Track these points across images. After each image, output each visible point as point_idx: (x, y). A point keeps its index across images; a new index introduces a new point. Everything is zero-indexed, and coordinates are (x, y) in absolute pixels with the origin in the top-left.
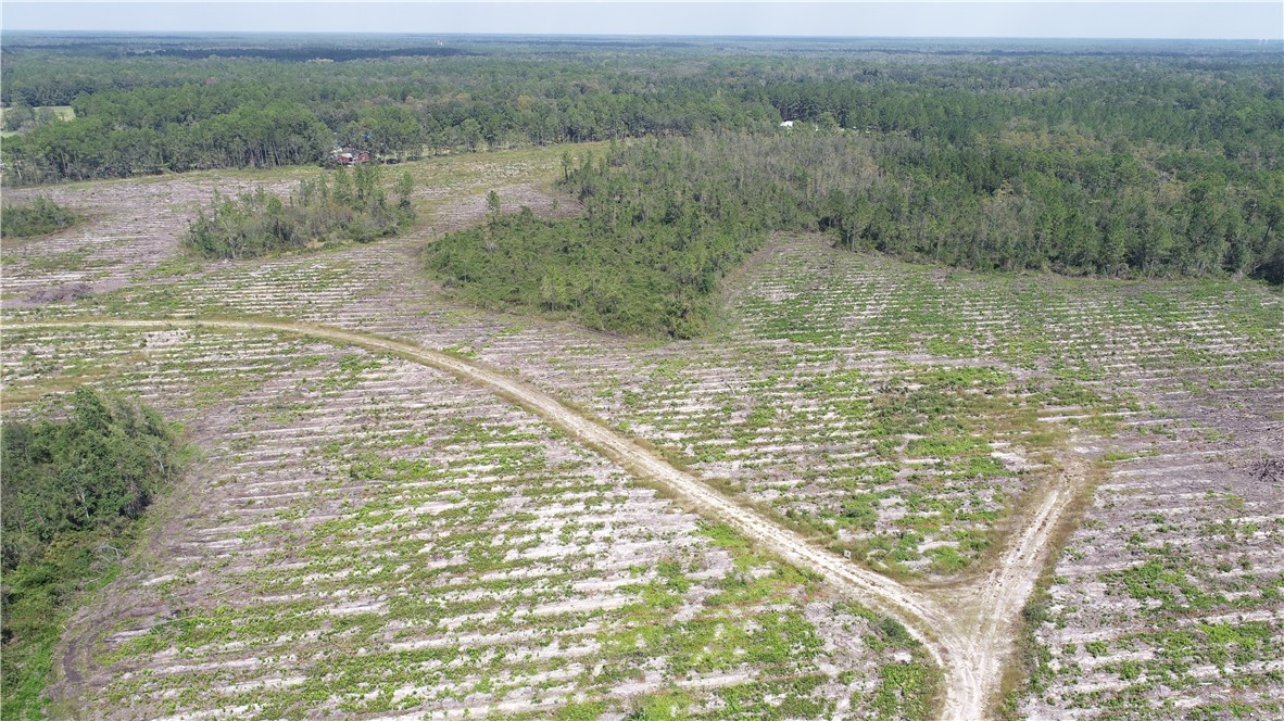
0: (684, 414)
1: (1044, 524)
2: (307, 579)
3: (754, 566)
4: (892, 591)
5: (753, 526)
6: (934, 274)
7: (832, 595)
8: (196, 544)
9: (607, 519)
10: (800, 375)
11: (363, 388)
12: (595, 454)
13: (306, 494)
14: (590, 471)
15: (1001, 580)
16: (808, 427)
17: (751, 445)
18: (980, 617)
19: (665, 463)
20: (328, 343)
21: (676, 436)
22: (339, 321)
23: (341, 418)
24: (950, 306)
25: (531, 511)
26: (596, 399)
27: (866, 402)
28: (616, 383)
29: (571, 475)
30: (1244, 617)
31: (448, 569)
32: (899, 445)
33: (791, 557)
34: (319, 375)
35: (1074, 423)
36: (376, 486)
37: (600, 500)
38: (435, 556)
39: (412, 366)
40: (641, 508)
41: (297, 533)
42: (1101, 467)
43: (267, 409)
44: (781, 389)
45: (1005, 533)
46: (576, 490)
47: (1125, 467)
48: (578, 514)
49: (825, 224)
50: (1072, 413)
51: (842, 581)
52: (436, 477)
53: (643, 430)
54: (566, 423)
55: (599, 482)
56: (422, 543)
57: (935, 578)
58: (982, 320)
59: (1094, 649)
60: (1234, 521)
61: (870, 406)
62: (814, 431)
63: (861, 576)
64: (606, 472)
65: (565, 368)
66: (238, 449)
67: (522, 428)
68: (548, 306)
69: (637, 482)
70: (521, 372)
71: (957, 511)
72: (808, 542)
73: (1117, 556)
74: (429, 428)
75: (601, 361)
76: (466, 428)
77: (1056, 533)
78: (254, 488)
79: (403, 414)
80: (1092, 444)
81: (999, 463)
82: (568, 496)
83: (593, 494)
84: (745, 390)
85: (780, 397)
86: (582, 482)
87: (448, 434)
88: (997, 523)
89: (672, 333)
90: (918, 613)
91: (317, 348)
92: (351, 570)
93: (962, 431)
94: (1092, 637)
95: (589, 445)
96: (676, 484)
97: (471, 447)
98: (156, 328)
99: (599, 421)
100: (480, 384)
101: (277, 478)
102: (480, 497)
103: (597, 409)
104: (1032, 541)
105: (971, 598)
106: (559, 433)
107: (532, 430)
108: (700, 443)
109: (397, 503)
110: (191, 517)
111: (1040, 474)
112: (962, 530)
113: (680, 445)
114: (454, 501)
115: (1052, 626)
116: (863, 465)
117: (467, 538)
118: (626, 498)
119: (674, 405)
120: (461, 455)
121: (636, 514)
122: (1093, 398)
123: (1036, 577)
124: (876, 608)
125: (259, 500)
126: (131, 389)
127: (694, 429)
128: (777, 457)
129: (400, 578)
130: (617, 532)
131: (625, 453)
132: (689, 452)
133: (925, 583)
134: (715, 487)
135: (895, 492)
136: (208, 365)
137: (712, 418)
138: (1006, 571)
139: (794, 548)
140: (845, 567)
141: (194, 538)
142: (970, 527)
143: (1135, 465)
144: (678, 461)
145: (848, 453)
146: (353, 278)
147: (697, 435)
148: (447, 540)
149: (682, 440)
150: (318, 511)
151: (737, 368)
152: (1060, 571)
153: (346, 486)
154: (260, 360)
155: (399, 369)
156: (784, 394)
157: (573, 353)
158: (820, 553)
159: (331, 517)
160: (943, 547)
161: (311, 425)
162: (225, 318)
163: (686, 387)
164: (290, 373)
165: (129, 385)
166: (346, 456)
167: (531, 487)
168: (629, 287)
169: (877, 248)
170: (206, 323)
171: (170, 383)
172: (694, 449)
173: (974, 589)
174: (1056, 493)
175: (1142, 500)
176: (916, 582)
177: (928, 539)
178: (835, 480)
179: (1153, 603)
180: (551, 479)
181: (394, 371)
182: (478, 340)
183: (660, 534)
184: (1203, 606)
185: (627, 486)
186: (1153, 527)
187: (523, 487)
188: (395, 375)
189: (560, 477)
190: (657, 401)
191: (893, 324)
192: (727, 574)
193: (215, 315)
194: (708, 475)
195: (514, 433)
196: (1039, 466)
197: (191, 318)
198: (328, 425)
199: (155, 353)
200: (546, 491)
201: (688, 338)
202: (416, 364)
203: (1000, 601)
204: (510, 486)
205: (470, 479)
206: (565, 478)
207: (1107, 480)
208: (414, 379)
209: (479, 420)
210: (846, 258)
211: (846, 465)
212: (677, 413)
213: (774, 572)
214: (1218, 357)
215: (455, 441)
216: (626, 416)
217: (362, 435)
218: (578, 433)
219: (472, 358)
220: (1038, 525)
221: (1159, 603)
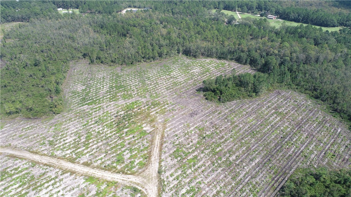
0: (68, 143)
3: (102, 185)
4: (133, 178)
5: (98, 173)
6: (117, 69)
7: (121, 186)
9: (60, 189)
10: (94, 118)
12: (48, 167)
14: (49, 174)
15: (152, 165)
16: (101, 136)
17: (89, 147)
18: (151, 177)
19: (69, 162)
21: (69, 152)
24: (124, 81)
26: (40, 147)
27: (112, 122)
28: (44, 138)
29: (44, 178)
30: (193, 155)
32: (124, 134)
33: (109, 179)
35: (157, 113)
37: (56, 183)
40: (68, 180)
42: (165, 122)
44: (91, 125)
45: (150, 152)
46: (48, 182)
47: (169, 123)
48: (51, 190)
49: (85, 55)
50: (157, 110)
51: (122, 181)
53: (58, 153)
54: (35, 159)
55: (53, 177)
57: (140, 171)
58: (132, 84)
59: (171, 175)
60: (189, 130)
61: (114, 123)
62: (103, 137)
63: (125, 177)
64: (54, 172)
65: (26, 137)
67: (21, 167)
68: (10, 113)
69: (64, 172)
70: (12, 144)
71: (140, 149)
72: (111, 173)
73: (171, 149)
75: (36, 131)
77: (160, 147)
80: (162, 118)
81: (145, 131)
82: (46, 185)
83: (53, 182)
84: (82, 128)
85: (92, 128)
86: (48, 179)
88: (148, 149)
89: (54, 113)
90: (139, 182)
93: (136, 124)
94: (170, 173)
95: (45, 165)
96: (74, 168)
97: (8, 180)
99: (44, 155)
103: (42, 151)
104: (156, 151)
105: (148, 173)
106: (34, 163)
107: (26, 166)
108: (76, 152)
111: (154, 131)
112: (142, 155)
113: (71, 155)
115: (163, 173)
116: (117, 143)
118: (63, 179)
119: (64, 140)
120: (6, 185)
121: (67, 183)
122: (159, 104)
123: (159, 161)
124: (130, 185)
127: (72, 147)
128: (97, 149)
130: (64, 191)
131: (56, 163)
132: (74, 156)
133: (138, 173)
134: (85, 165)
135: (126, 149)
137: (76, 142)
138: (153, 162)
139: (109, 176)
140: (121, 176)
142: (143, 153)
143: (171, 121)
144: (72, 161)
145: (113, 140)
147: (74, 149)
149: (71, 153)
151: (77, 120)
152: (162, 158)
157: (26, 131)
158: (115, 175)
160: (140, 161)
163: (65, 132)
167: (34, 187)
168: (34, 98)
169: (101, 63)
172: (75, 154)
173: (148, 170)
174: (158, 135)
175: (173, 131)
176: (137, 173)
177: (136, 160)
178: (112, 151)
179: (179, 158)
180: (38, 181)
183: (76, 187)
184: (187, 155)
185: (61, 175)
186: (176, 138)
187: (31, 188)
189: (41, 180)
190: (59, 141)
191: (112, 91)
192: (96, 191)
194: (82, 162)
195: (20, 169)
196: (153, 129)
200: (38, 187)
201: (60, 113)
203: (153, 171)
204: (27, 189)
205: (13, 193)
206: (43, 179)
207: (166, 128)
209: (6, 169)
210: (95, 68)
211: (114, 145)
212: (66, 143)
213: (106, 185)
214: (180, 82)
216: (52, 150)
218: (40, 162)
220: (156, 146)
221: (180, 158)
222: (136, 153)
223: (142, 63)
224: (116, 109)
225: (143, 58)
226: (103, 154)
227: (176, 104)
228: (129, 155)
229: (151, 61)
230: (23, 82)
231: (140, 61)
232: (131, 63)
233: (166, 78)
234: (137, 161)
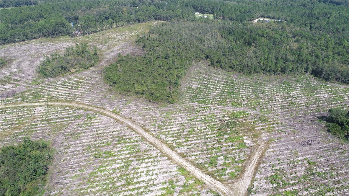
0: (173, 131)
1: (254, 163)
2: (89, 190)
3: (190, 180)
4: (220, 185)
5: (190, 167)
6: (234, 76)
7: (207, 188)
8: (61, 181)
9: (156, 168)
10: (200, 116)
11: (93, 126)
12: (152, 146)
13: (85, 163)
14: (151, 152)
15: (244, 181)
16: (202, 134)
17: (189, 141)
18: (238, 192)
19: (169, 148)
20: (82, 110)
21: (171, 139)
22: (84, 101)
23: (89, 137)
24: (237, 88)
25: (138, 166)
26: (151, 127)
27: (215, 125)
28: (156, 121)
29: (147, 154)
30: (293, 188)
31: (121, 185)
32: (223, 139)
33: (198, 177)
34: (82, 122)
35: (263, 129)
36: (101, 160)
37: (154, 161)
38: (117, 181)
39: (104, 117)
40: (164, 163)
41: (84, 176)
42: (269, 142)
43: (71, 134)
44: (196, 121)
45: (245, 166)
46: (148, 158)
47: (274, 143)
48: (149, 166)
49: (207, 57)
50: (263, 126)
51: (209, 183)
52: (115, 156)
53: (163, 137)
54: (144, 136)
55: (154, 156)
56: (114, 178)
57: (229, 181)
58: (245, 93)
60: (295, 159)
61: (216, 126)
62: (203, 135)
63: (213, 181)
64: (155, 152)
65: (143, 116)
66: (65, 149)
67: (134, 138)
68: (137, 93)
69: (163, 155)
70: (132, 118)
71: (235, 160)
72: (202, 172)
73: (269, 172)
74: (112, 139)
75: (152, 113)
76: (120, 139)
77: (257, 165)
78: (72, 162)
79: (104, 135)
80: (267, 136)
81: (245, 144)
82: (147, 160)
83: (152, 160)
84: (187, 122)
85: (195, 124)
86: (150, 156)
87: (116, 141)
88: (244, 163)
89: (169, 102)
90: (225, 191)
91: (80, 111)
92: (99, 187)
93: (238, 134)
95: (151, 143)
96: (171, 155)
97: (122, 145)
98: (37, 106)
99: (152, 135)
100: (122, 123)
101: (77, 158)
102: (126, 162)
103: (152, 131)
104: (251, 168)
105: (237, 186)
106: (143, 139)
107: (137, 139)
108: (177, 141)
109: (107, 165)
110: (58, 172)
111: (255, 147)
112: (236, 166)
113: (172, 142)
114: (120, 164)
115: (253, 193)
116: (214, 146)
117: (124, 176)
118: (160, 160)
119: (170, 128)
120: (120, 148)
121: (163, 165)
122: (267, 120)
123: (251, 179)
124: (216, 191)
125: (74, 166)
126: (34, 129)
127: (175, 136)
128: (195, 145)
129: (110, 189)
130: (159, 171)
131: (159, 145)
132: (174, 145)
133: (227, 183)
134: (181, 155)
135: (221, 155)
136: (52, 119)
137: (179, 132)
138: (245, 178)
139: (199, 174)
140: (210, 179)
141: (60, 179)
142: (238, 165)
143: (276, 143)
144: (172, 148)
145: (211, 142)
146: (85, 84)
147: (176, 138)
148: (120, 176)
149: (172, 140)
150: (88, 169)
151: (185, 114)
152: (256, 177)
153: (94, 160)
154: (66, 117)
155: (102, 119)
156: (196, 123)
157: (144, 110)
158: (204, 175)
159: (92, 170)
160: (232, 172)
161: (82, 140)
162: (53, 101)
163: (173, 121)
164: (74, 121)
165: (34, 128)
166: (93, 150)
167: (138, 158)
168: (157, 85)
169: (220, 66)
170: (50, 104)
171: (44, 127)
172: (176, 143)
173: (237, 183)
174: (257, 153)
175: (276, 154)
176: (225, 182)
177: (228, 169)
178: (208, 152)
179: (275, 185)
180: (142, 155)
181: (100, 119)
182: (120, 106)
183: (169, 172)
184: (286, 185)
185: (160, 156)
186: (278, 162)
187: (136, 158)
188: (101, 121)
190: (166, 127)
191: (223, 96)
192: (184, 183)
193: (51, 101)
194: (179, 152)
195: (132, 140)
196: (255, 144)
197: (45, 102)
198: (86, 139)
199: (38, 116)
200: (141, 159)
201: (173, 103)
202: (106, 116)
203: (243, 187)
204: (133, 158)
205: (123, 157)
206: (146, 155)
207: (269, 148)
208: (106, 122)
209: (124, 136)
210: (213, 70)
211: (211, 147)
212: (171, 131)
213: (194, 182)
214: (299, 104)
215: (118, 144)
216: (159, 133)
217: (95, 142)
218: (148, 139)
219: (119, 113)
220: (253, 163)
221: (276, 185)
222: (230, 162)
223: (260, 75)
224: (222, 114)
225: (264, 70)
226: (199, 152)
227: (287, 126)
228: (223, 161)
229: (271, 75)
230: (153, 70)
231: (259, 73)
232: (249, 73)
233: (283, 96)
234: (229, 171)
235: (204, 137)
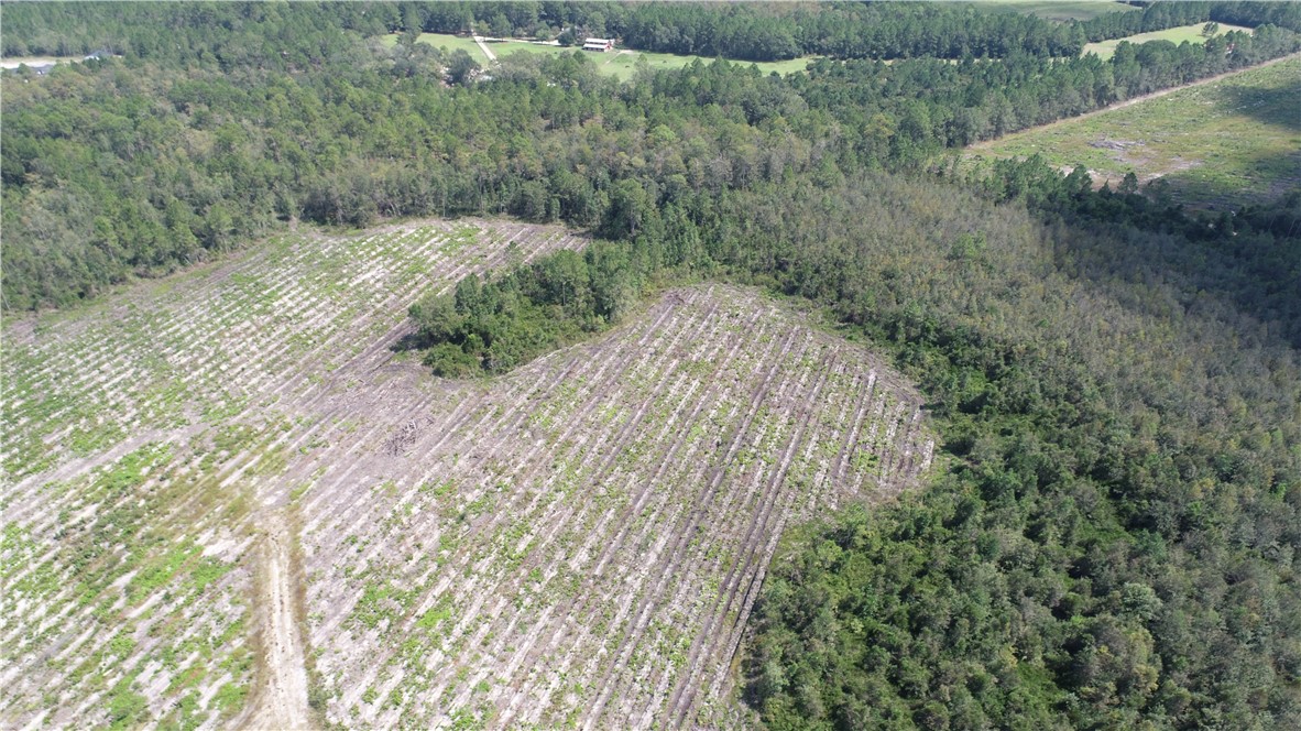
1: (282, 603)
6: (18, 333)
15: (280, 685)
16: (8, 638)
27: (49, 563)
30: (436, 594)
32: (117, 599)
35: (249, 473)
42: (292, 506)
45: (258, 635)
47: (309, 499)
50: (245, 462)
57: (232, 724)
59: (368, 697)
60: (396, 508)
61: (57, 566)
71: (210, 639)
73: (344, 598)
77: (295, 604)
80: (276, 489)
81: (215, 560)
88: (247, 628)
93: (165, 543)
94: (362, 689)
104: (281, 627)
105: (268, 722)
111: (254, 549)
112: (225, 658)
115: (333, 700)
116: (96, 647)
122: (248, 437)
123: (303, 661)
135: (145, 660)
138: (279, 673)
142: (229, 650)
143: (316, 493)
145: (71, 642)
152: (315, 642)
160: (221, 688)
173: (265, 710)
174: (275, 562)
175: (336, 527)
177: (203, 689)
178: (79, 685)
179: (384, 624)
184: (411, 601)
186: (353, 549)
196: (248, 541)
203: (290, 707)
207: (303, 523)
211: (80, 660)
220: (278, 607)
221: (387, 621)
222: (196, 661)
223: (130, 287)
224: (53, 506)
225: (133, 262)
226: (36, 715)
227: (320, 419)
228: (166, 676)
229: (172, 271)
231: (121, 280)
232: (81, 295)
233: (254, 328)
234: (208, 692)
235: (23, 643)
